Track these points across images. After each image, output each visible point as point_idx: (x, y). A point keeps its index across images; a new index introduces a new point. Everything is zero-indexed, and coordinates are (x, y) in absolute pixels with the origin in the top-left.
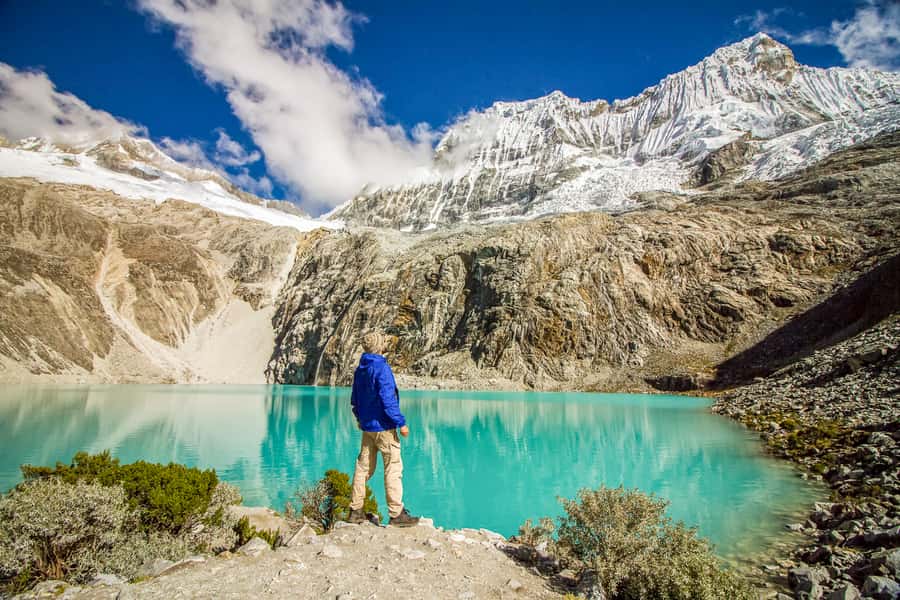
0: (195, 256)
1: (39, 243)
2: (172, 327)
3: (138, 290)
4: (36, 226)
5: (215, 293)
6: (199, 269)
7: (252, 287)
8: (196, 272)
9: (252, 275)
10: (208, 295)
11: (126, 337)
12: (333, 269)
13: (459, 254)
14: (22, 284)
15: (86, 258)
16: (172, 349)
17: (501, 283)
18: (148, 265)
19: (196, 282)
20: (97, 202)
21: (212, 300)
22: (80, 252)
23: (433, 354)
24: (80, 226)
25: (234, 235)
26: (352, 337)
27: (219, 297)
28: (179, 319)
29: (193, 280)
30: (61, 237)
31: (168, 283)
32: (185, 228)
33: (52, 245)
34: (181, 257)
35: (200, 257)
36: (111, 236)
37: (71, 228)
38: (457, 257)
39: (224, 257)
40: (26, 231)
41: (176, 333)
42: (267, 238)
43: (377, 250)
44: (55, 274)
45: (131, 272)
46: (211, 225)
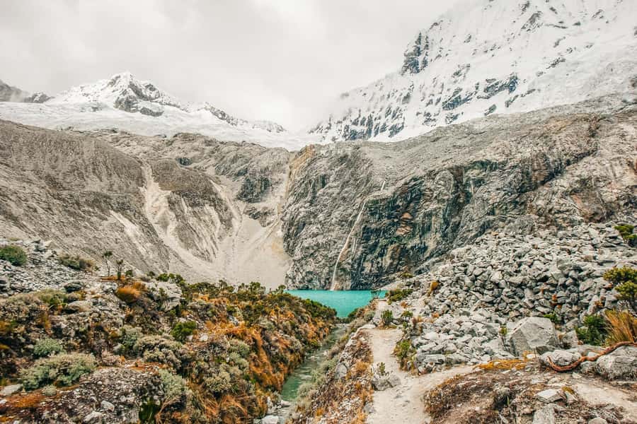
0: (211, 183)
1: (102, 184)
2: (205, 246)
3: (177, 216)
4: (97, 171)
5: (231, 214)
6: (216, 194)
7: (259, 206)
8: (214, 196)
9: (257, 196)
10: (225, 217)
11: (176, 255)
12: (330, 187)
13: (449, 169)
14: (106, 220)
15: (137, 193)
16: (208, 263)
17: (493, 194)
18: (179, 194)
19: (215, 206)
20: (126, 143)
21: (230, 220)
22: (131, 188)
23: (433, 260)
24: (125, 166)
25: (234, 160)
26: (361, 249)
27: (233, 217)
28: (208, 238)
29: (212, 204)
30: (115, 178)
31: (196, 209)
32: (194, 157)
33: (111, 185)
34: (200, 185)
35: (214, 183)
36: (147, 172)
37: (119, 169)
38: (447, 172)
39: (229, 181)
40: (92, 176)
41: (209, 251)
42: (265, 161)
43: (370, 169)
44: (122, 209)
45: (169, 202)
46: (213, 153)
